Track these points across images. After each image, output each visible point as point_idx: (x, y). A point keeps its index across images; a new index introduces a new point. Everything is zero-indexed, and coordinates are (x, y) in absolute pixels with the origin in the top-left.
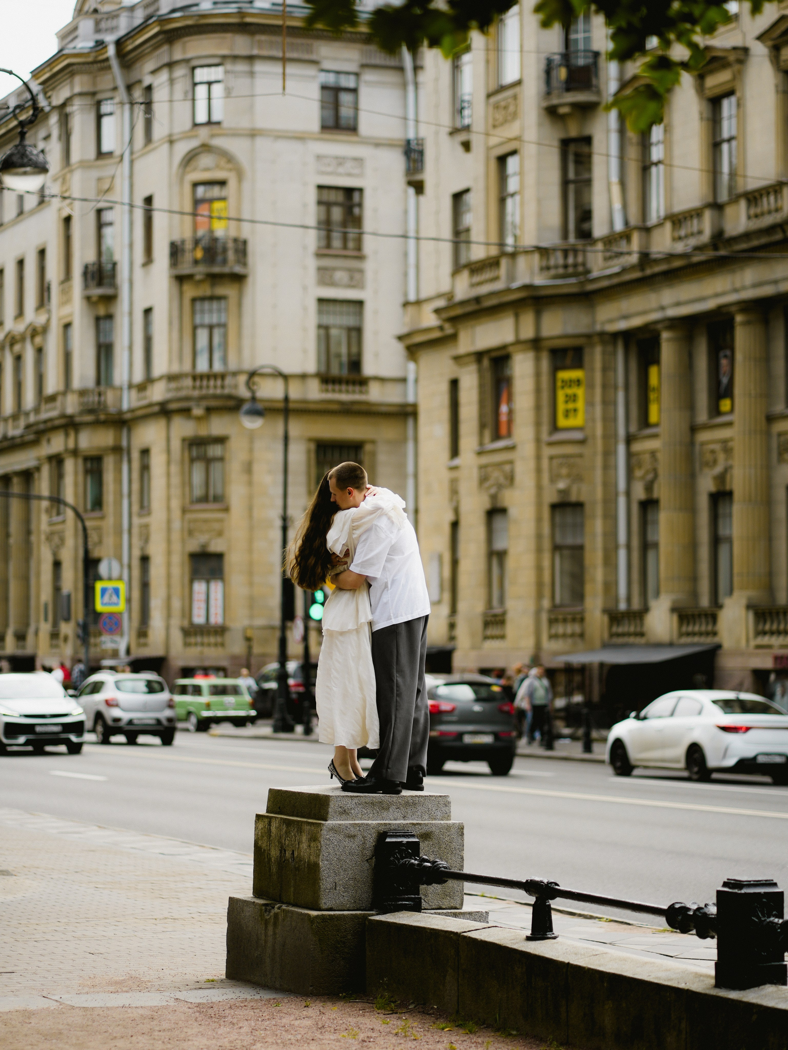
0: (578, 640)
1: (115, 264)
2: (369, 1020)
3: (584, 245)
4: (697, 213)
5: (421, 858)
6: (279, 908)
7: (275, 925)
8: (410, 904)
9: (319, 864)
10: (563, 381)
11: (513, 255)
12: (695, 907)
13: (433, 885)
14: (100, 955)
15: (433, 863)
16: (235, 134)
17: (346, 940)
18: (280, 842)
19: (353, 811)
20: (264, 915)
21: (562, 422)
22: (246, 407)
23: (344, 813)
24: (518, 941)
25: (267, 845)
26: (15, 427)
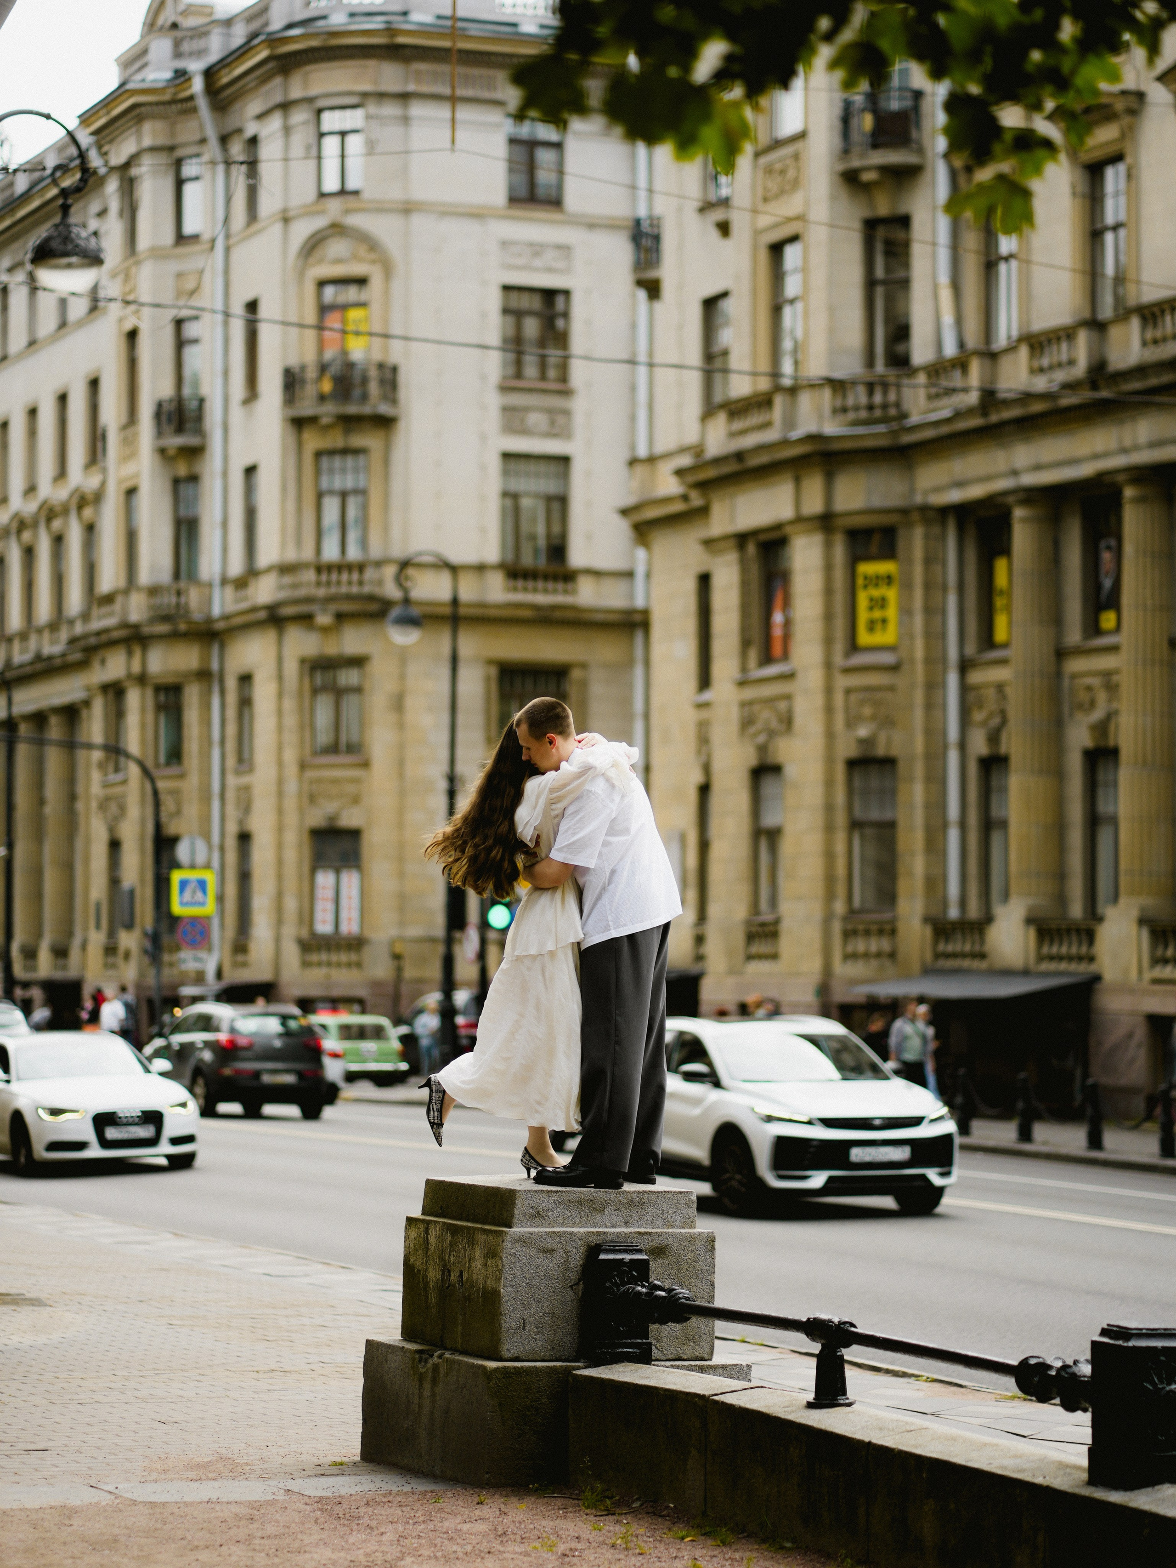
0: (887, 963)
1: (202, 401)
2: (573, 1524)
3: (899, 376)
4: (1067, 334)
5: (652, 1284)
6: (440, 1357)
7: (434, 1381)
8: (635, 1352)
9: (499, 1291)
10: (866, 578)
11: (793, 391)
12: (1059, 1364)
13: (669, 1324)
14: (175, 1425)
15: (670, 1291)
16: (380, 208)
17: (539, 1404)
18: (441, 1258)
19: (550, 1214)
20: (417, 1366)
21: (864, 638)
22: (395, 612)
23: (538, 1215)
24: (794, 1409)
25: (423, 1263)
26: (53, 642)
